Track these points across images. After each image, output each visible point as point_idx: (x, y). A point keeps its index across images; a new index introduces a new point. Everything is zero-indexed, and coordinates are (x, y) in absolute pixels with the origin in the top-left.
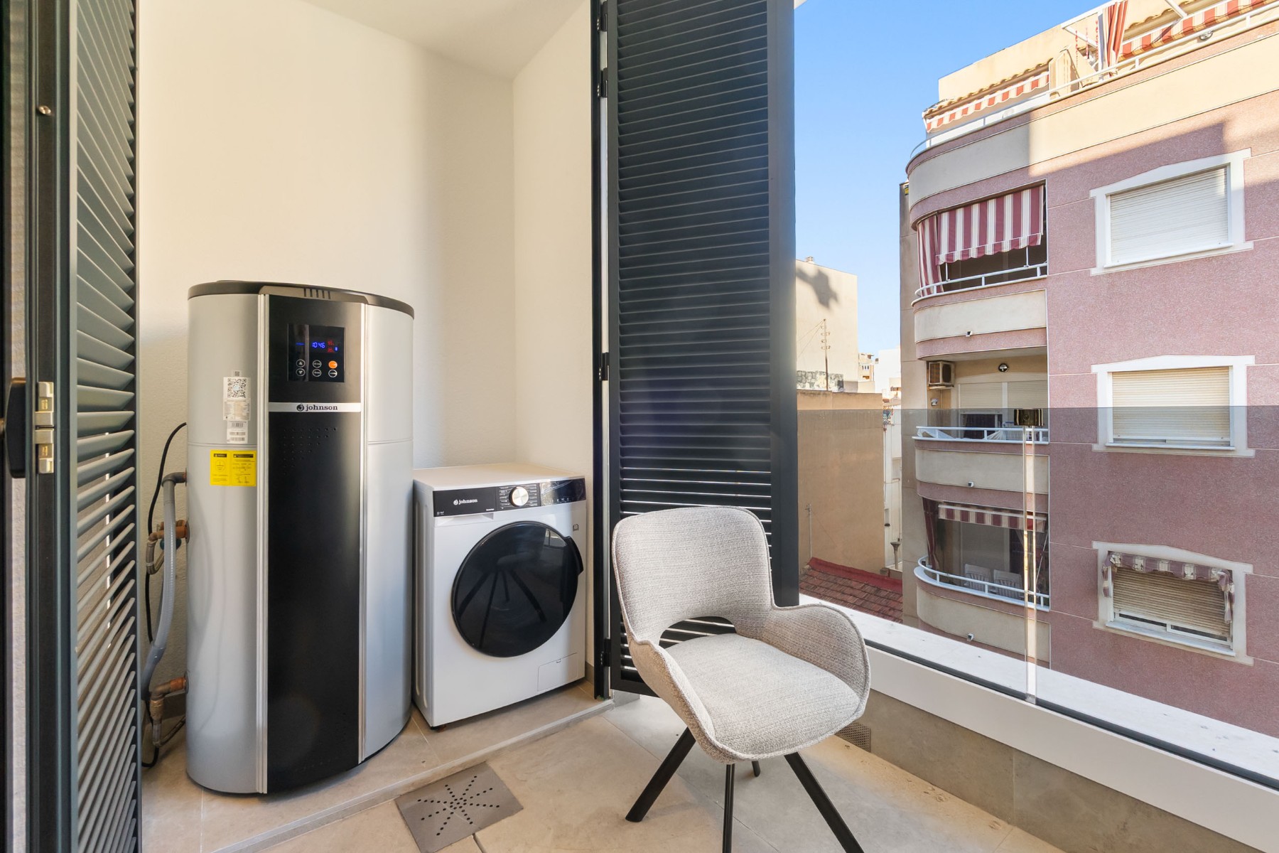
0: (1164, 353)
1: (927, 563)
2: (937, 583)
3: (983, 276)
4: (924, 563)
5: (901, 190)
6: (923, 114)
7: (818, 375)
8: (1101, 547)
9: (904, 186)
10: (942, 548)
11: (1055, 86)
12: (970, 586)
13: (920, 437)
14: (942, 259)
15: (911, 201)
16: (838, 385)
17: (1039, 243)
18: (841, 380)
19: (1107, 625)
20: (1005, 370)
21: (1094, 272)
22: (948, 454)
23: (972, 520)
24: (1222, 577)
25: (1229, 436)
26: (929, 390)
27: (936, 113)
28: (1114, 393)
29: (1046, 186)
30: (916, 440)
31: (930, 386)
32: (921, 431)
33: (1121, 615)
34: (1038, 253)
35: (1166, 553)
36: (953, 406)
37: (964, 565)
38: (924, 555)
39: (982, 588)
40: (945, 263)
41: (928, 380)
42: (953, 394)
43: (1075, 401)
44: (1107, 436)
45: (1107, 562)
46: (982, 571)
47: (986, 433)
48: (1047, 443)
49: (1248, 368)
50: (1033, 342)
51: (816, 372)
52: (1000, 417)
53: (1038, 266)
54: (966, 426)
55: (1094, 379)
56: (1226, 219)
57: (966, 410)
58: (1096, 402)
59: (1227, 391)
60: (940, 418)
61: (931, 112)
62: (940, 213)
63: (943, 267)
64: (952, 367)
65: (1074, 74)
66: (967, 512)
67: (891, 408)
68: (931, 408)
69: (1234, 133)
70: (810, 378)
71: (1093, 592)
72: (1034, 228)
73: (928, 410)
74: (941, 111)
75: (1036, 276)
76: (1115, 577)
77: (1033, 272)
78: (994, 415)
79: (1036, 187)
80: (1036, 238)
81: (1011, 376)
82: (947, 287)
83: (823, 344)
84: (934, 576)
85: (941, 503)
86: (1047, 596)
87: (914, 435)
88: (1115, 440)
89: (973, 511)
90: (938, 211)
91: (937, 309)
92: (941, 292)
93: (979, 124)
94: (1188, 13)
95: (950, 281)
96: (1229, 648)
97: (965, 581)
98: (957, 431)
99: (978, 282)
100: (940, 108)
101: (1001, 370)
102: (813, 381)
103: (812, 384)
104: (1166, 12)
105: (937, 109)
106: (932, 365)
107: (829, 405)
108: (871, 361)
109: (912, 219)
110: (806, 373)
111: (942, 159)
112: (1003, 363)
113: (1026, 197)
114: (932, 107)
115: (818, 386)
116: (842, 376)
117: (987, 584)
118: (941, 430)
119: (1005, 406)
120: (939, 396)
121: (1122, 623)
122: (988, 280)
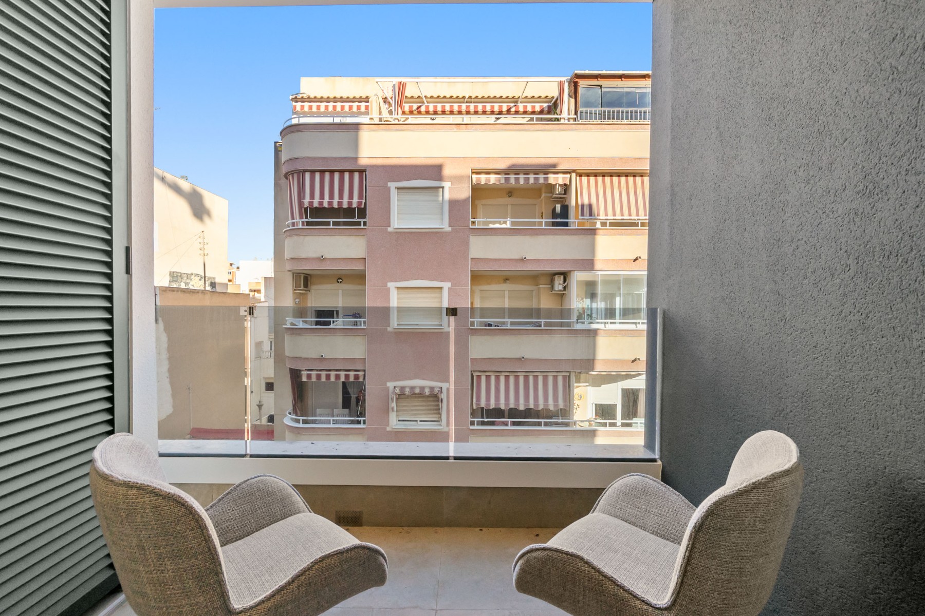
0: (418, 279)
1: (292, 413)
2: (301, 425)
3: (331, 220)
4: (290, 413)
5: (276, 147)
6: (291, 97)
7: (192, 277)
8: (390, 385)
9: (278, 144)
10: (302, 401)
11: (372, 114)
12: (321, 422)
13: (289, 326)
14: (306, 204)
15: (284, 157)
16: (211, 286)
17: (363, 207)
18: (213, 281)
19: (393, 427)
20: (341, 282)
21: (390, 229)
22: (308, 337)
23: (323, 379)
24: (439, 391)
25: (441, 321)
26: (294, 293)
27: (299, 100)
28: (398, 299)
29: (367, 173)
30: (285, 328)
31: (295, 290)
32: (289, 321)
33: (399, 421)
34: (362, 212)
35: (418, 383)
36: (309, 305)
37: (316, 410)
38: (290, 407)
39: (328, 422)
40: (307, 207)
41: (293, 286)
42: (309, 296)
43: (379, 304)
44: (394, 323)
45: (394, 392)
46: (327, 411)
47: (332, 322)
48: (365, 327)
49: (449, 288)
50: (358, 267)
51: (192, 274)
52: (337, 312)
53: (362, 220)
54: (317, 318)
55: (388, 290)
56: (442, 214)
57: (317, 307)
58: (389, 304)
59: (441, 299)
60: (300, 312)
61: (296, 98)
62: (305, 171)
63: (306, 209)
64: (309, 278)
65: (380, 113)
66: (320, 374)
67: (255, 305)
68: (295, 305)
69: (447, 172)
70: (185, 278)
71: (386, 410)
72: (360, 197)
73: (293, 307)
74: (303, 100)
75: (361, 226)
76: (397, 400)
77: (359, 224)
78: (333, 311)
79: (362, 172)
80: (361, 203)
81: (344, 286)
82: (308, 224)
83: (202, 252)
84: (298, 421)
85: (303, 370)
86: (364, 418)
87: (284, 325)
88: (398, 324)
89: (323, 374)
90: (303, 170)
91: (302, 237)
92: (304, 226)
93: (329, 120)
94: (428, 103)
95: (310, 220)
96: (440, 425)
97: (316, 420)
98: (312, 321)
99: (328, 224)
100: (302, 98)
101: (338, 282)
102: (188, 281)
103: (187, 284)
104: (419, 97)
105: (300, 97)
106: (296, 275)
107: (207, 301)
108: (233, 268)
109: (284, 170)
110: (181, 274)
111: (306, 135)
112: (340, 278)
113: (356, 175)
114: (297, 94)
115: (193, 286)
116: (214, 279)
117: (332, 419)
118: (303, 321)
119: (340, 305)
120: (300, 297)
121: (400, 425)
122: (335, 224)
